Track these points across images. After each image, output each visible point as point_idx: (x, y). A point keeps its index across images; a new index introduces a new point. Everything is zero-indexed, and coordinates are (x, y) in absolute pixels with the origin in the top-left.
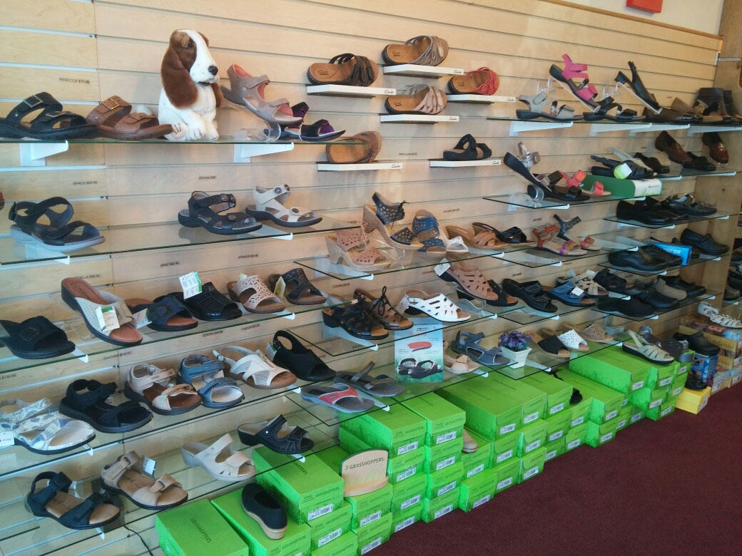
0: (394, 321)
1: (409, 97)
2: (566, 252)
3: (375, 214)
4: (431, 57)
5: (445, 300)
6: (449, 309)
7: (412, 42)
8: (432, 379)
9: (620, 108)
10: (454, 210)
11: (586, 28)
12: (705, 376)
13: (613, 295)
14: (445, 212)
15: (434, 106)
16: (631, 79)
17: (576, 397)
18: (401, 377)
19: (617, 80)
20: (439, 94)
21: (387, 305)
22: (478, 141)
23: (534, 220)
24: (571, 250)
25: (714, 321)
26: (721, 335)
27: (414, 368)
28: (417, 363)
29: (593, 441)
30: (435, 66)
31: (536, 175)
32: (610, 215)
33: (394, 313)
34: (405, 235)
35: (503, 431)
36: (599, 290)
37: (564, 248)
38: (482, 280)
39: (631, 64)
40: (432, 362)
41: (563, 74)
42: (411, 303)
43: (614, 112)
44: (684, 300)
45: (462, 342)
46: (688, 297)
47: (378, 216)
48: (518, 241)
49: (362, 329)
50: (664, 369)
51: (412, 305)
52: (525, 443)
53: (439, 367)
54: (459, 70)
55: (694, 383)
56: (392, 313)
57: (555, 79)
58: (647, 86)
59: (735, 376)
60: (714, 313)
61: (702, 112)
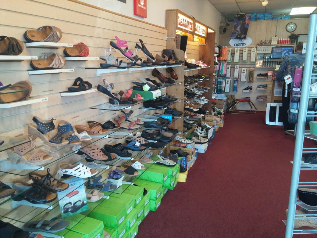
0: (58, 187)
1: (44, 59)
2: (132, 128)
3: (36, 129)
4: (53, 37)
5: (83, 166)
6: (86, 171)
7: (41, 29)
8: (82, 210)
9: (141, 60)
10: (77, 117)
11: (121, 24)
12: (185, 166)
13: (150, 141)
14: (72, 118)
15: (59, 64)
16: (141, 47)
17: (145, 192)
18: (65, 215)
19: (136, 47)
20: (61, 57)
21: (51, 178)
22: (85, 80)
23: (113, 114)
24: (133, 126)
25: (182, 142)
26: (186, 147)
27: (72, 207)
28: (72, 204)
29: (154, 209)
30: (56, 42)
31: (113, 94)
32: (141, 107)
33: (57, 182)
34: (57, 138)
35: (120, 222)
36: (145, 141)
37: (130, 126)
38: (99, 150)
39: (141, 40)
40: (81, 201)
41: (117, 45)
42: (63, 172)
43: (139, 62)
44: (172, 136)
45: (92, 183)
46: (173, 134)
47: (38, 130)
48: (112, 128)
49: (40, 198)
50: (174, 169)
51: (65, 173)
52: (130, 223)
53: (85, 202)
54: (70, 44)
55: (182, 170)
56: (56, 182)
57: (113, 48)
58: (148, 49)
59: (193, 162)
60: (181, 139)
61: (168, 60)
